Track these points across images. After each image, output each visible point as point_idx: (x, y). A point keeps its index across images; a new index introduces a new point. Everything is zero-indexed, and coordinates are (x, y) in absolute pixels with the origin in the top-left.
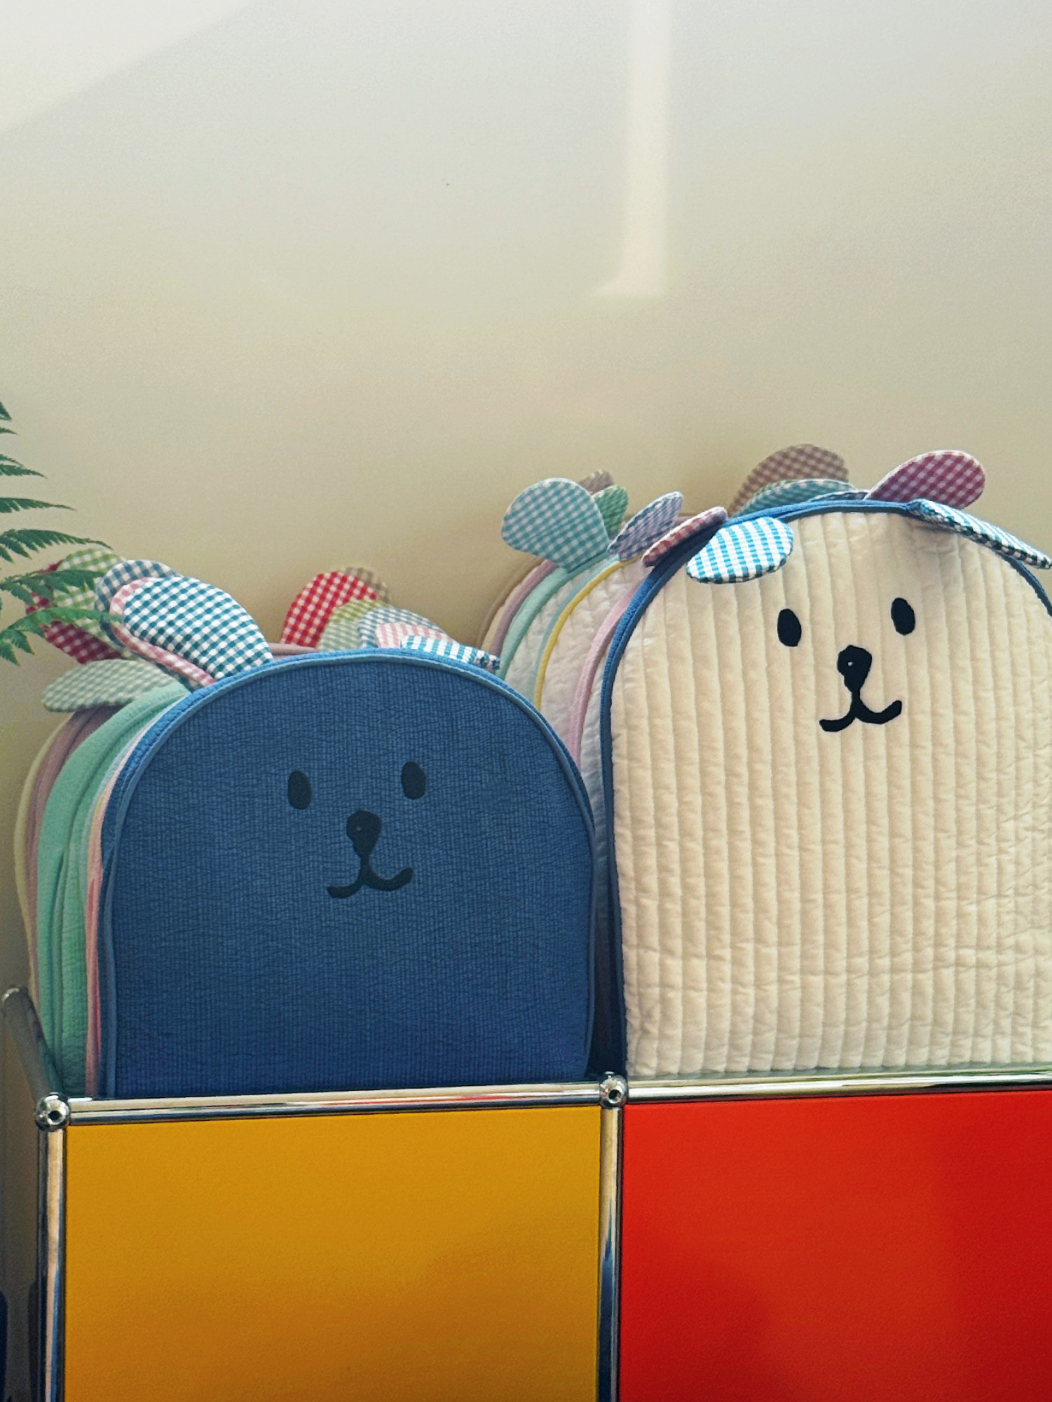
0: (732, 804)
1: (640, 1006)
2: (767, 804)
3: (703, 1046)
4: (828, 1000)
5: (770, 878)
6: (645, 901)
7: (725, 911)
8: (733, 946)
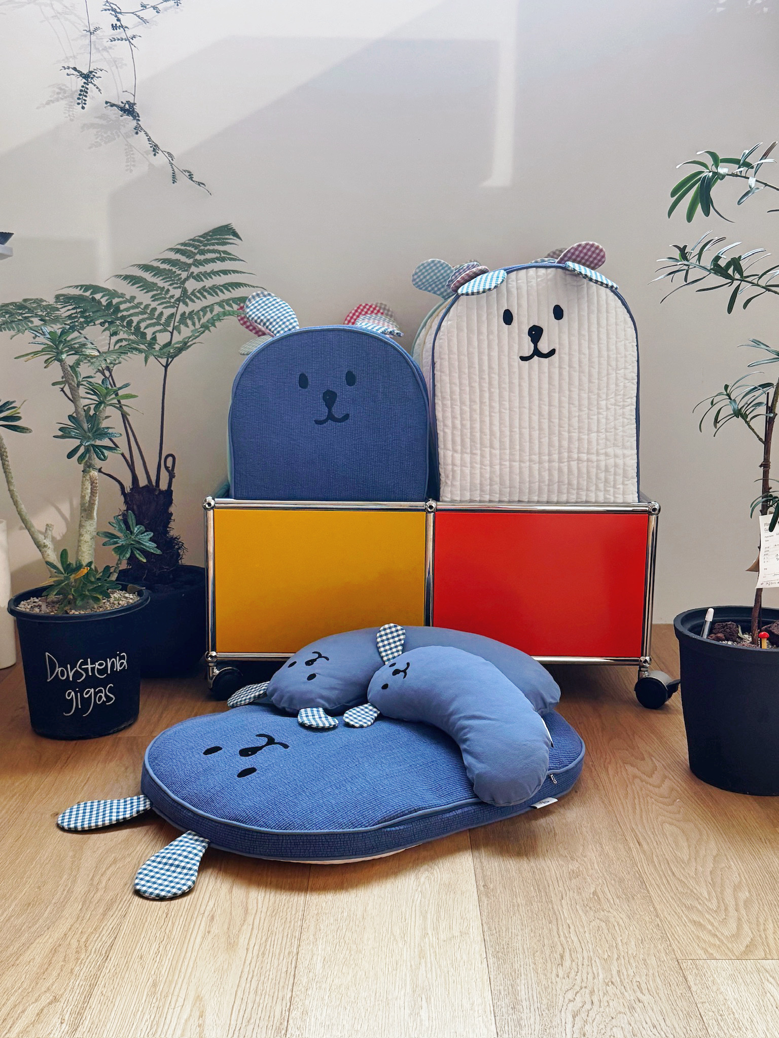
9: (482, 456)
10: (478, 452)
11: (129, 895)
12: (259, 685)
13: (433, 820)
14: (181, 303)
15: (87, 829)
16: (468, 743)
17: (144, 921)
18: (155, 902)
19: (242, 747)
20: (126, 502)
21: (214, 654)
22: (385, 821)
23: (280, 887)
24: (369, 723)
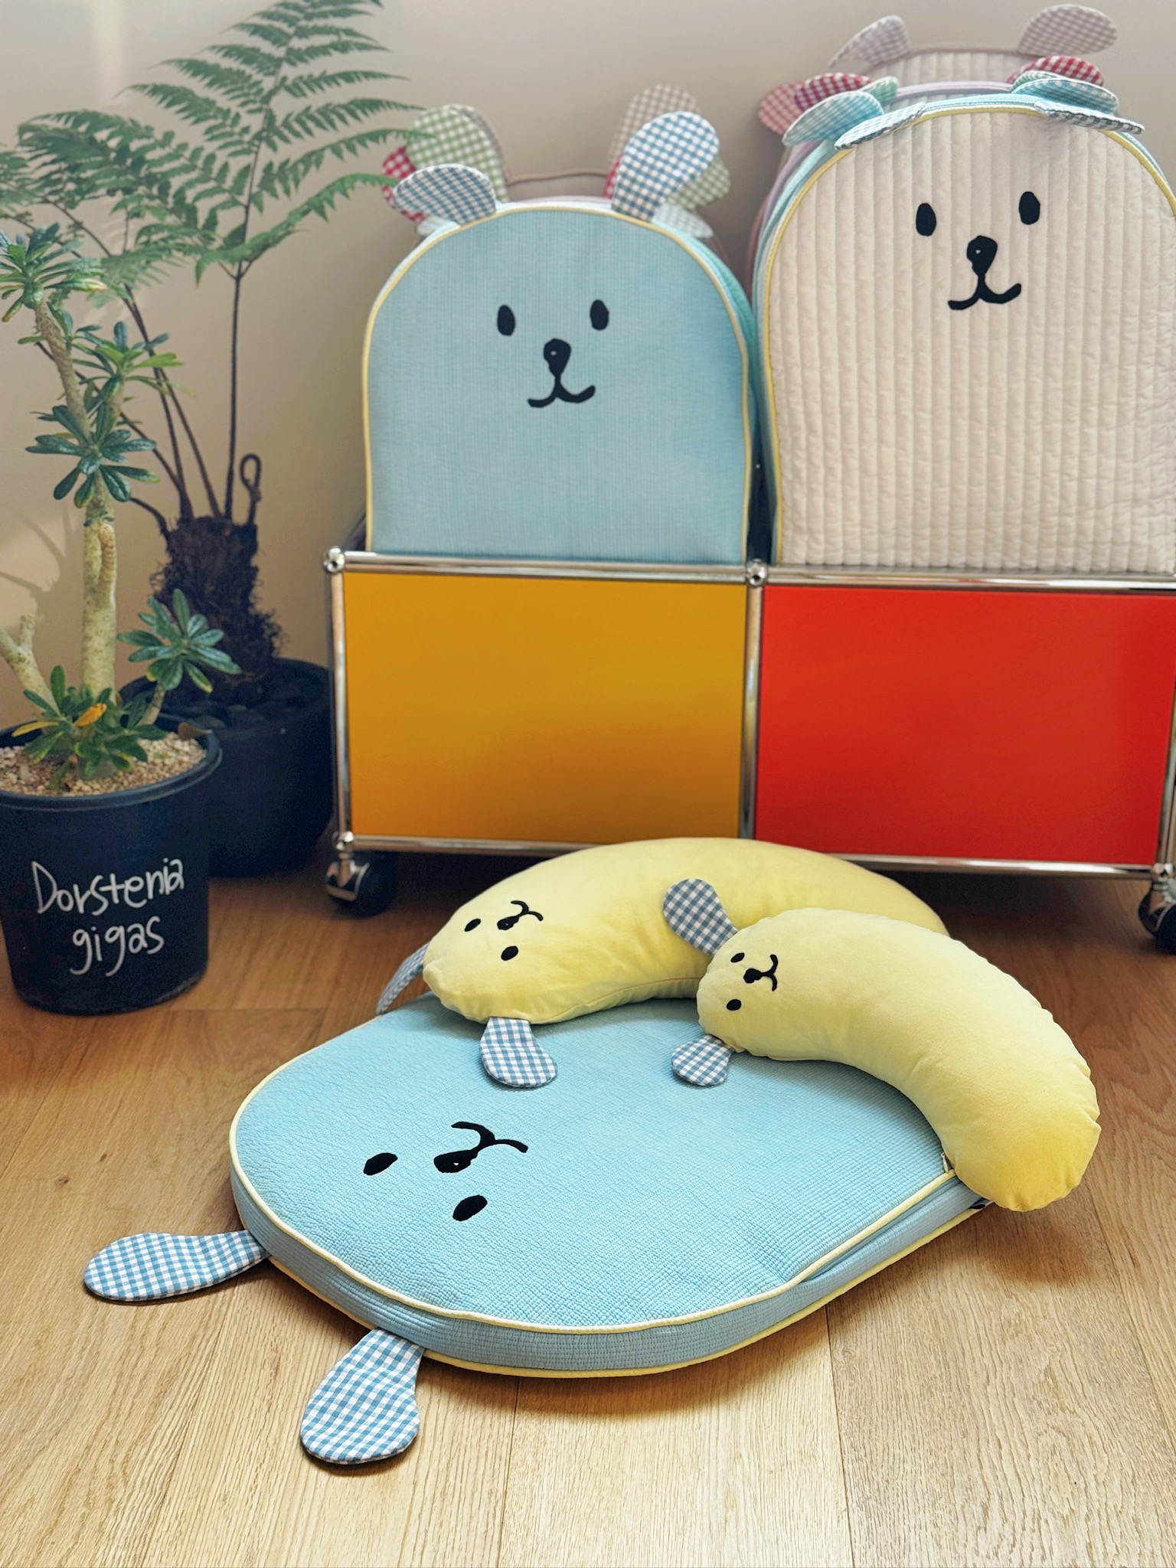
14: (264, 146)
21: (349, 836)
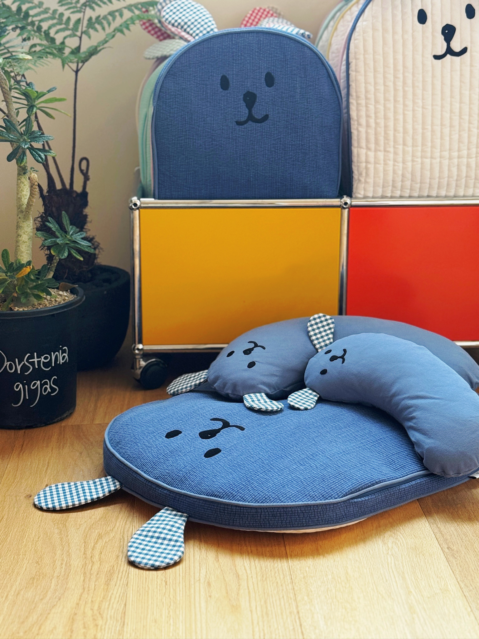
0: (396, 90)
1: (358, 170)
2: (410, 90)
3: (381, 186)
4: (432, 169)
5: (410, 120)
6: (360, 129)
7: (391, 133)
8: (394, 147)
9: (395, 153)
10: (392, 150)
11: (125, 567)
12: (197, 374)
13: (392, 491)
14: (88, 9)
15: (65, 508)
16: (414, 421)
17: (147, 589)
18: (151, 572)
19: (201, 430)
20: (45, 204)
21: (140, 346)
22: (352, 493)
23: (261, 555)
24: (313, 406)
